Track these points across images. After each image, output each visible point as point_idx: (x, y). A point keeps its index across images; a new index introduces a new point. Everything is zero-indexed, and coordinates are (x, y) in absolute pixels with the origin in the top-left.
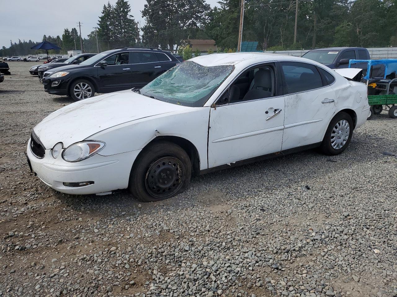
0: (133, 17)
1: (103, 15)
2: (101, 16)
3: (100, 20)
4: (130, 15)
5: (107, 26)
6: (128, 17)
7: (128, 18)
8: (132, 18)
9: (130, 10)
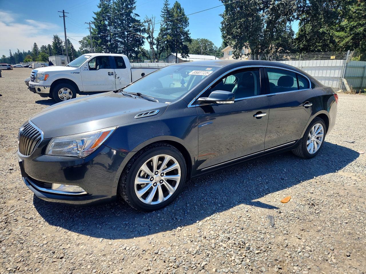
0: (139, 16)
1: (99, 10)
2: (96, 12)
3: (95, 16)
4: (135, 14)
5: (105, 26)
6: (132, 15)
7: (133, 17)
8: (137, 18)
9: (135, 7)
